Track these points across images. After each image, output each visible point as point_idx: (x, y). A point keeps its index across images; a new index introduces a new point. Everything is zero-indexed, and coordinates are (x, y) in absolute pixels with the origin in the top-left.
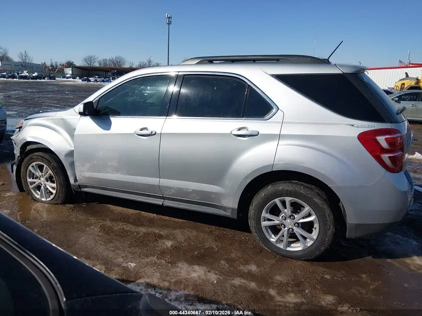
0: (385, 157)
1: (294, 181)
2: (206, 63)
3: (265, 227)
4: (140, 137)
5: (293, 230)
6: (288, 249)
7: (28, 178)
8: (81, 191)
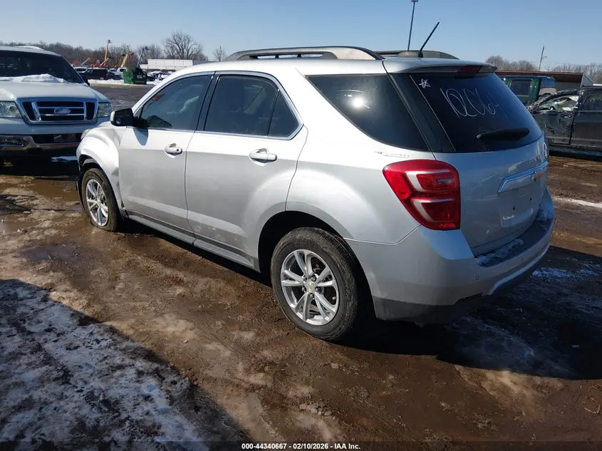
0: (418, 203)
1: (316, 229)
2: (248, 59)
3: (287, 287)
4: (170, 155)
5: (314, 295)
6: (309, 321)
7: (87, 198)
8: (129, 219)
